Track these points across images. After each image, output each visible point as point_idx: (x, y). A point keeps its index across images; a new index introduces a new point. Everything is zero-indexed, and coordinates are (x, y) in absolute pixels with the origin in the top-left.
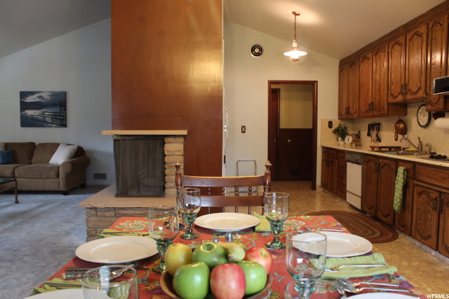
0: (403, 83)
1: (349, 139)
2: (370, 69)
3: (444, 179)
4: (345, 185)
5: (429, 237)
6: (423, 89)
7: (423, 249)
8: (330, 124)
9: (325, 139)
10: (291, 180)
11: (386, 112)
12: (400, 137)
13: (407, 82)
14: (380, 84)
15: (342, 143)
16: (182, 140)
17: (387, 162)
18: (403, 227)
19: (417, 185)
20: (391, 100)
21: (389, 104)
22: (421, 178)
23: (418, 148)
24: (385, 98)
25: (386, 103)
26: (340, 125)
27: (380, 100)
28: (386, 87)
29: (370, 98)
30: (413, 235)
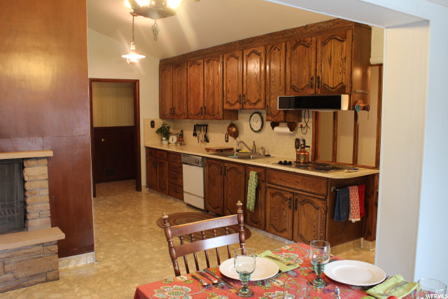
0: (241, 93)
1: (173, 139)
2: (201, 74)
3: (297, 182)
4: (182, 186)
5: (285, 230)
6: (263, 101)
7: (277, 240)
8: (153, 124)
9: (148, 139)
10: (107, 181)
11: (221, 117)
12: (231, 139)
13: (244, 93)
14: (214, 91)
15: (165, 142)
16: (45, 162)
17: (235, 166)
18: (256, 223)
19: (269, 187)
20: (226, 106)
21: (224, 110)
22: (274, 181)
23: (253, 151)
24: (220, 104)
25: (221, 109)
26: (163, 125)
27: (214, 105)
28: (221, 93)
29: (201, 102)
30: (267, 230)
